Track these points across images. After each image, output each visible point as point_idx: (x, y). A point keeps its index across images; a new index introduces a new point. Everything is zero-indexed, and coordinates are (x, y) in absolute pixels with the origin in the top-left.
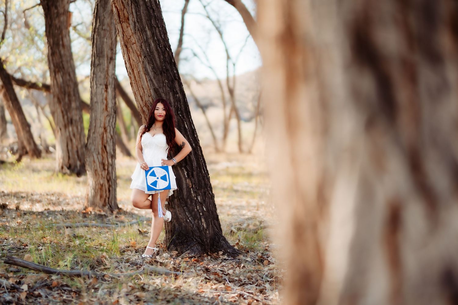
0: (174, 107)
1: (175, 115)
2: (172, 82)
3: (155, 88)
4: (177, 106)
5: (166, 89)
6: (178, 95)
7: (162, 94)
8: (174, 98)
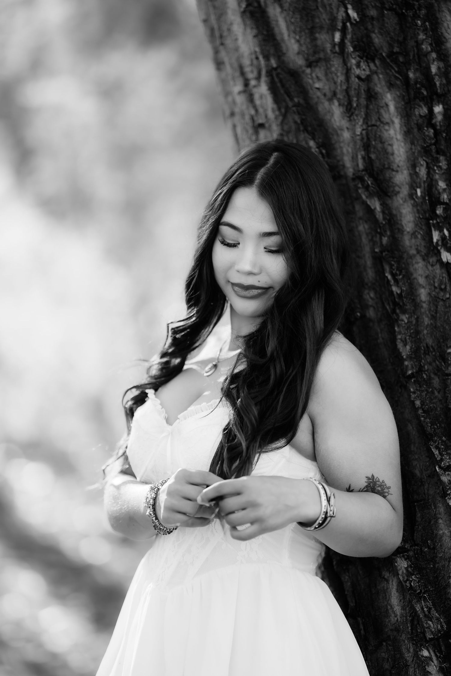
0: (412, 195)
1: (418, 252)
2: (401, 17)
3: (282, 63)
4: (431, 185)
5: (348, 72)
6: (438, 109)
7: (324, 106)
8: (408, 133)
